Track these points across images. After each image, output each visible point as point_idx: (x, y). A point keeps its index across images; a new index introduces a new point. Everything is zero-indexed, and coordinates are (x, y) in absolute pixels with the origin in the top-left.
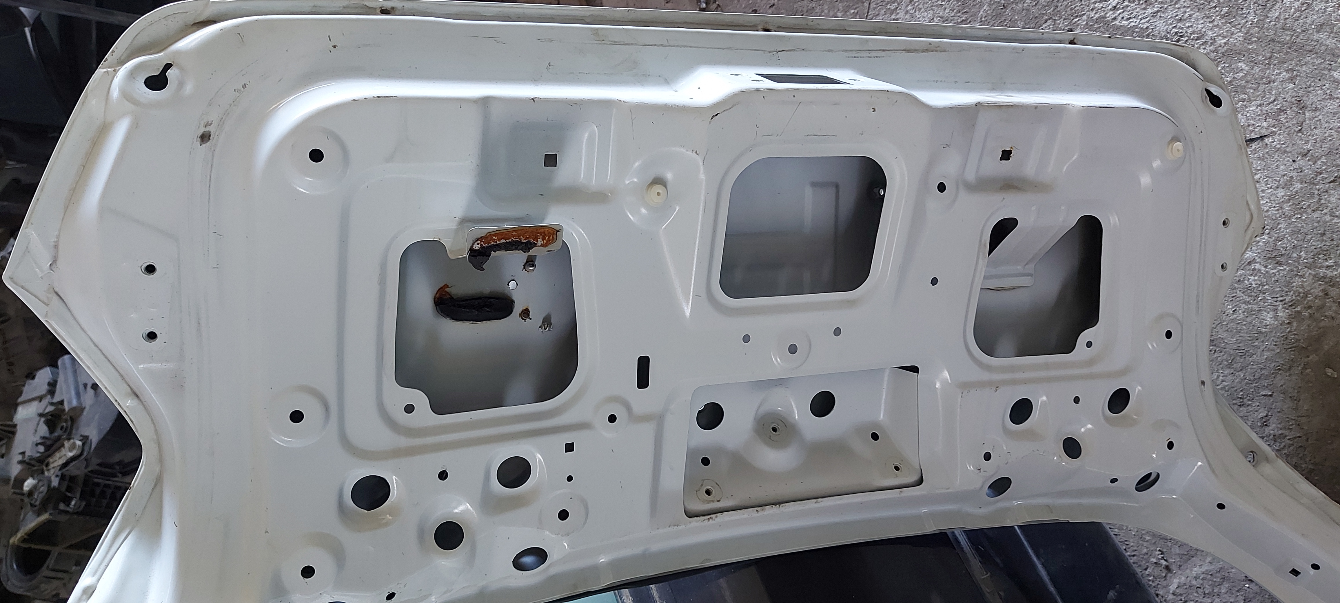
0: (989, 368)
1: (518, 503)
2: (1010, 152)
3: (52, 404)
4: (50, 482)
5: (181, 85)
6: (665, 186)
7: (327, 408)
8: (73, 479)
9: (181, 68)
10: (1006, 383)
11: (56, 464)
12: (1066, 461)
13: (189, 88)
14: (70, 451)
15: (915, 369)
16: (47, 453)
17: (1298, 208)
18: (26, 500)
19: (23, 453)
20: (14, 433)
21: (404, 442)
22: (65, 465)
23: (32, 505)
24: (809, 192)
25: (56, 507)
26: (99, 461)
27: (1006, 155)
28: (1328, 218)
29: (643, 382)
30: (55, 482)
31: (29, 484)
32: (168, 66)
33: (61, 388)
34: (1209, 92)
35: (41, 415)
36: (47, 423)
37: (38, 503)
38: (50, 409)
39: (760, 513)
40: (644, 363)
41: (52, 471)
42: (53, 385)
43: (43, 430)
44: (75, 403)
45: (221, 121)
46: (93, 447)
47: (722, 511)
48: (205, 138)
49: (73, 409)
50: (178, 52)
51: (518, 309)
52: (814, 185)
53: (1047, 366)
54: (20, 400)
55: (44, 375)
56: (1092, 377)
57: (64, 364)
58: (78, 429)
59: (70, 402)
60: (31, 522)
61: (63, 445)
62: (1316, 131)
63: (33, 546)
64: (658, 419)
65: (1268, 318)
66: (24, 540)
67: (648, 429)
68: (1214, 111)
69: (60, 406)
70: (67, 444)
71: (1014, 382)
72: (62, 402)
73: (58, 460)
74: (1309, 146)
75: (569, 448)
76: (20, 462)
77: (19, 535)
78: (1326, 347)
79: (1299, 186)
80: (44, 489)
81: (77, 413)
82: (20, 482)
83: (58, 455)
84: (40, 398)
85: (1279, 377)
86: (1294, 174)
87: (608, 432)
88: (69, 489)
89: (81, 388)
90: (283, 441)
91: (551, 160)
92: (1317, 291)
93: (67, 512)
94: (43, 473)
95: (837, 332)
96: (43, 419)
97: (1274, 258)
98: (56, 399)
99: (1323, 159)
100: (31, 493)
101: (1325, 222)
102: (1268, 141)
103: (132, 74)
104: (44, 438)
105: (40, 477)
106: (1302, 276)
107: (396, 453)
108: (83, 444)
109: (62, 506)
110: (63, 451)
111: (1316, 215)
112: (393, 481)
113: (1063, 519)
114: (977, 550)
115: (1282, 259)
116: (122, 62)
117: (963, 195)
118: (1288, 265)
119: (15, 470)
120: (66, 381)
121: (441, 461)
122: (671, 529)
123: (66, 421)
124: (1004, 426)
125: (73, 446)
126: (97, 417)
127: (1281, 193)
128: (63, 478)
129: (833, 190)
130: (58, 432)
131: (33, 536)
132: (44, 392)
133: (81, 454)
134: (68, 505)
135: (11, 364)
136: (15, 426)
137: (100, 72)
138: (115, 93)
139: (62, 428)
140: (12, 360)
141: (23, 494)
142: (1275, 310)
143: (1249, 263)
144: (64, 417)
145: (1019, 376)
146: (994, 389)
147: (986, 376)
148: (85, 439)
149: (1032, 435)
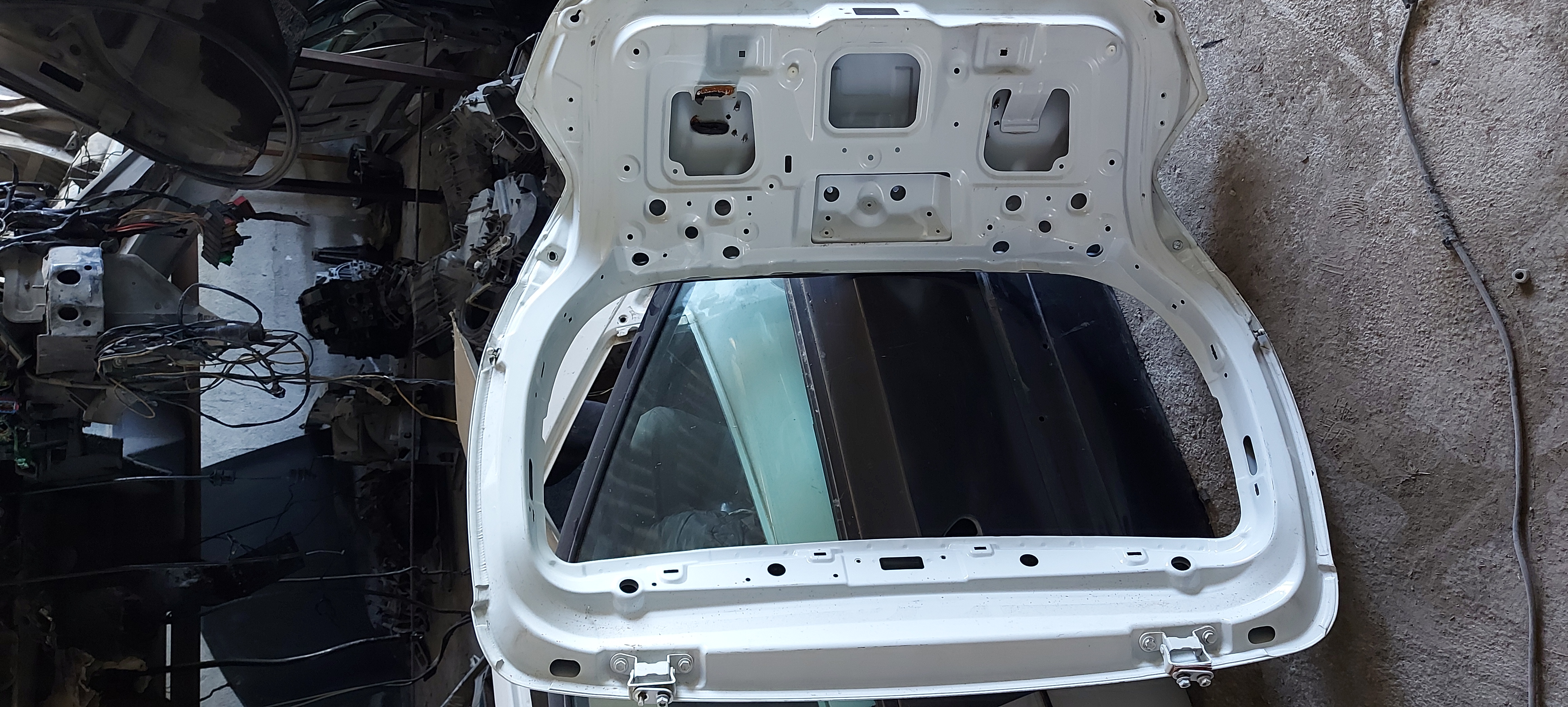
0: (994, 177)
1: (725, 222)
2: (1006, 51)
3: (492, 212)
4: (491, 263)
5: (584, 19)
6: (798, 69)
7: (639, 167)
8: (505, 262)
9: (584, 12)
10: (1002, 185)
11: (494, 252)
12: (1042, 235)
13: (587, 21)
14: (504, 243)
15: (948, 175)
16: (489, 244)
17: (1233, 88)
18: (476, 274)
19: (472, 245)
20: (466, 232)
21: (673, 186)
22: (499, 253)
23: (480, 278)
24: (894, 71)
25: (494, 280)
26: (521, 251)
27: (1004, 53)
28: (1245, 94)
29: (788, 169)
30: (494, 263)
31: (477, 264)
32: (579, 11)
33: (496, 202)
34: (1156, 12)
35: (484, 219)
36: (488, 225)
37: (483, 276)
38: (490, 215)
39: (853, 246)
40: (788, 160)
41: (492, 256)
42: (491, 200)
43: (486, 229)
44: (505, 212)
45: (599, 36)
46: (518, 241)
47: (832, 242)
48: (593, 43)
49: (504, 216)
50: (583, 5)
51: (731, 130)
52: (897, 68)
53: (1032, 178)
54: (469, 210)
55: (485, 194)
56: (1060, 185)
57: (498, 185)
58: (508, 229)
59: (503, 211)
60: (479, 289)
61: (499, 240)
62: (1248, 37)
63: (480, 307)
64: (797, 190)
65: (1209, 159)
66: (474, 301)
67: (791, 194)
68: (1157, 25)
69: (496, 214)
70: (501, 238)
71: (1008, 185)
72: (497, 211)
73: (496, 249)
74: (1243, 47)
75: (750, 198)
76: (471, 250)
77: (472, 297)
78: (1233, 177)
79: (1234, 73)
80: (487, 267)
81: (508, 217)
82: (471, 264)
83: (495, 246)
84: (483, 209)
85: (1209, 196)
86: (1233, 65)
87: (768, 192)
88: (502, 268)
89: (510, 202)
90: (622, 179)
91: (742, 54)
92: (1234, 142)
93: (501, 283)
94: (486, 257)
95: (898, 150)
96: (485, 222)
97: (1217, 120)
98: (493, 209)
99: (1248, 56)
100: (479, 270)
101: (1244, 97)
102: (1224, 42)
103: (566, 15)
104: (486, 234)
105: (484, 260)
106: (1228, 132)
107: (669, 191)
108: (512, 239)
109: (498, 280)
110: (499, 243)
111: (1240, 92)
112: (666, 202)
113: (1045, 271)
114: (994, 287)
115: (1220, 121)
116: (562, 9)
117: (973, 76)
118: (1223, 124)
119: (468, 255)
120: (500, 197)
121: (689, 197)
122: (804, 248)
123: (500, 224)
124: (1002, 211)
125: (505, 240)
126: (520, 222)
127: (1226, 77)
128: (499, 260)
129: (908, 72)
130: (495, 231)
131: (479, 299)
132: (485, 205)
133: (510, 245)
134: (502, 279)
135: (459, 189)
136: (467, 227)
137: (553, 13)
138: (559, 23)
139: (498, 228)
140: (459, 186)
141: (473, 271)
142: (1213, 154)
143: (1204, 124)
144: (499, 221)
145: (1011, 182)
146: (994, 188)
147: (991, 181)
148: (512, 235)
149: (1020, 218)
